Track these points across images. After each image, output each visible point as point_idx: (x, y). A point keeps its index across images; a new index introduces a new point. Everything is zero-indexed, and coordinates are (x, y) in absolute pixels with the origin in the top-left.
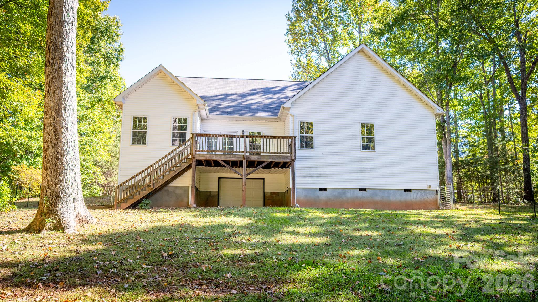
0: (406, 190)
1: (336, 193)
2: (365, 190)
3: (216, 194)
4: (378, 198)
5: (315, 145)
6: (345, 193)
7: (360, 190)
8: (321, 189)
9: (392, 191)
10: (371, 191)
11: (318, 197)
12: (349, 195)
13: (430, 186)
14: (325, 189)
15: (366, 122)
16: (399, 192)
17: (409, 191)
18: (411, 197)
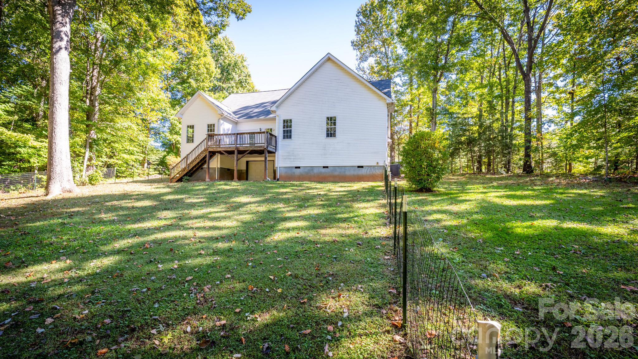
0: (359, 167)
1: (306, 170)
2: (327, 167)
3: (245, 171)
4: (336, 173)
5: (292, 137)
6: (312, 170)
7: (324, 167)
8: (296, 167)
9: (347, 168)
10: (332, 168)
11: (294, 173)
12: (316, 171)
13: (378, 163)
14: (299, 167)
15: (330, 116)
16: (354, 168)
17: (362, 167)
18: (363, 172)
